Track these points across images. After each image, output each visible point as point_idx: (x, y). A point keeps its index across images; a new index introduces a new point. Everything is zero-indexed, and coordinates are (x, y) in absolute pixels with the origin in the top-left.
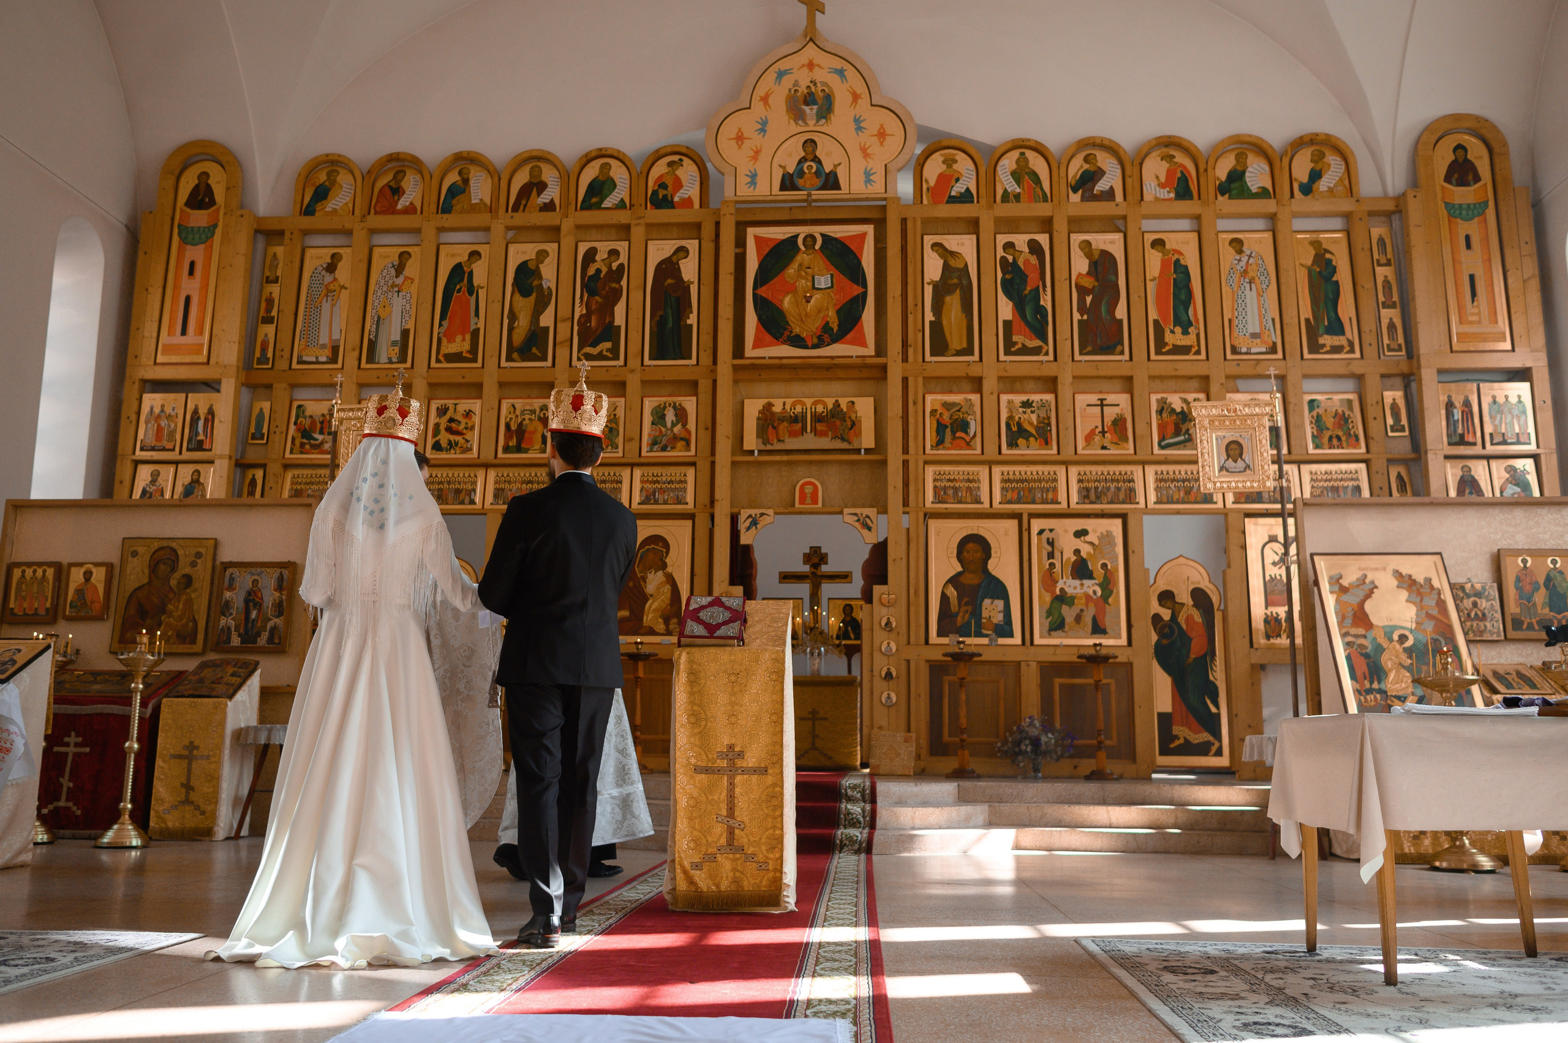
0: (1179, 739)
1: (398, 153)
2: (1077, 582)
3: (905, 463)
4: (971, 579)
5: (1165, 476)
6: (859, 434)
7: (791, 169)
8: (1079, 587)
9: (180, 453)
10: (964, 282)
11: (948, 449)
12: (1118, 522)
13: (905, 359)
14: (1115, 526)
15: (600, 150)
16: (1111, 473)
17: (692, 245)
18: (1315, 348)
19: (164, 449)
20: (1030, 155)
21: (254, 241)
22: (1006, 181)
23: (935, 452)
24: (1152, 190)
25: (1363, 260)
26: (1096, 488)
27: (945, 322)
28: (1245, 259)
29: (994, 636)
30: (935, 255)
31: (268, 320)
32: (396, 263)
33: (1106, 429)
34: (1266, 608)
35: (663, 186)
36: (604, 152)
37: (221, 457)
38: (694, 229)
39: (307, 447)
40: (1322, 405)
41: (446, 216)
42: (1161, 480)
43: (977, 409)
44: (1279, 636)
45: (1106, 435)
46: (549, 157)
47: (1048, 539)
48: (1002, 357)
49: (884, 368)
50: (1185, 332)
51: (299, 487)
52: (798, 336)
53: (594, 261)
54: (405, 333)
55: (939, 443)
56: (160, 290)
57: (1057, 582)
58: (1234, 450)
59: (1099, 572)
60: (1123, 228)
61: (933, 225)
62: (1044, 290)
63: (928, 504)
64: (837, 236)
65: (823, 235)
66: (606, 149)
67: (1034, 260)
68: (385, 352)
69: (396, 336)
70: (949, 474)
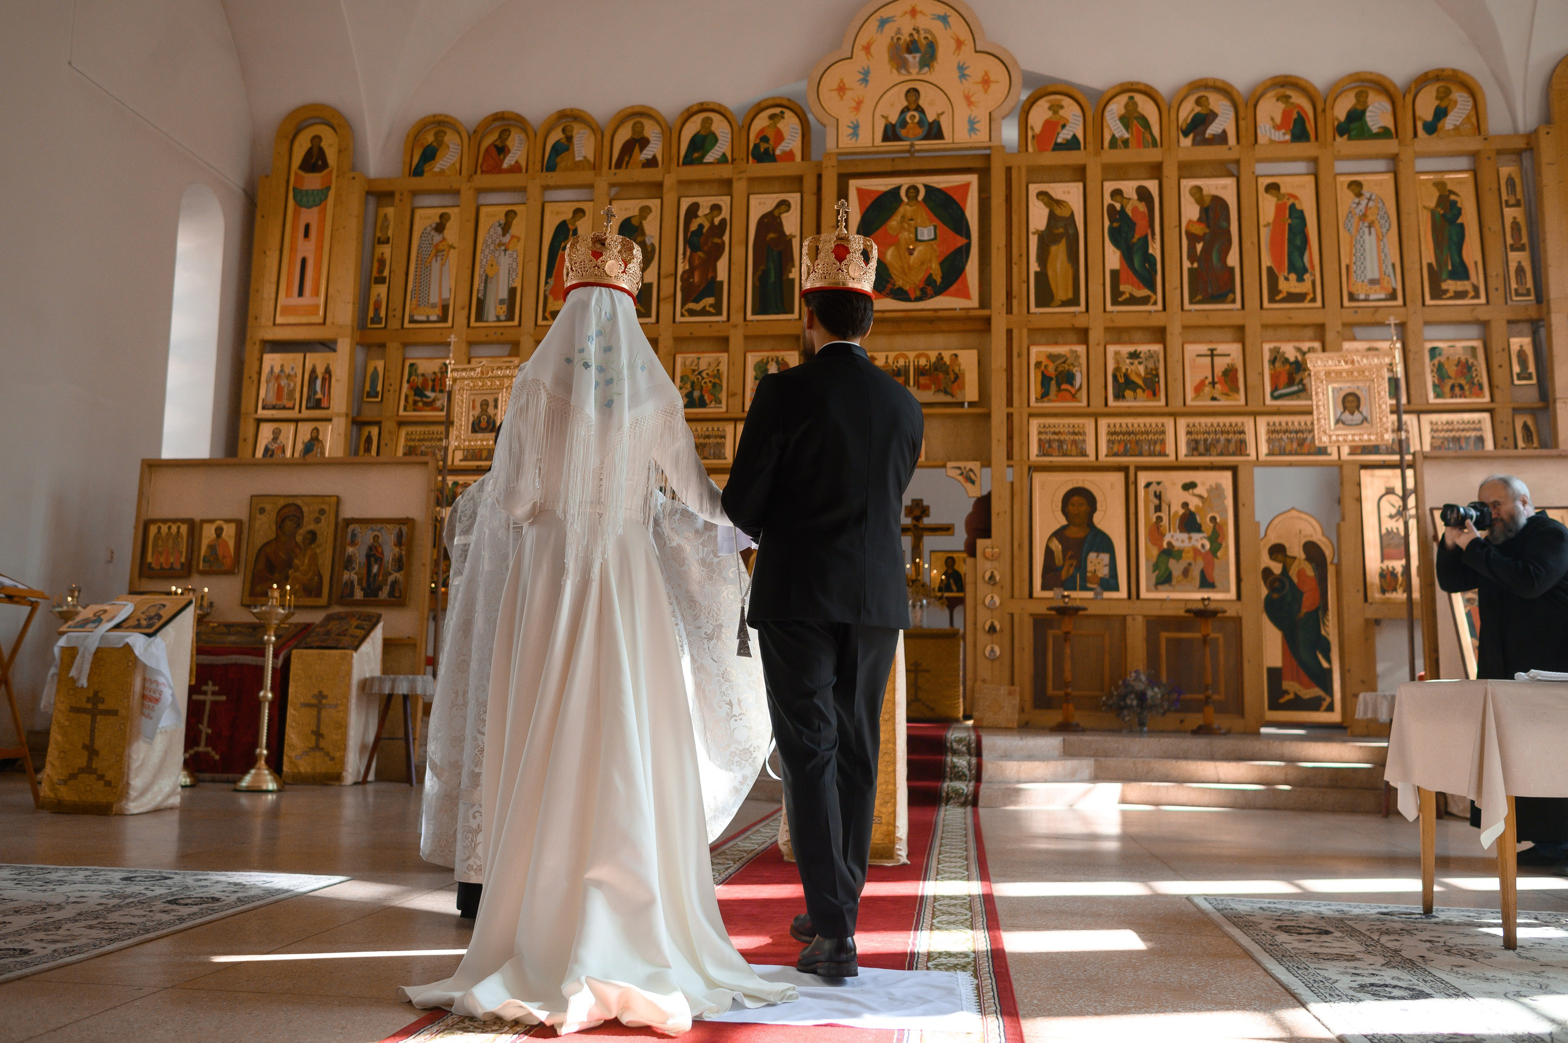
0: (1289, 694)
1: (503, 113)
2: (1185, 536)
3: (1010, 416)
4: (1076, 533)
5: (1278, 428)
6: (962, 387)
7: (894, 119)
8: (1187, 541)
9: (300, 411)
10: (1071, 231)
11: (1053, 401)
12: (1228, 475)
13: (1009, 311)
14: (1225, 479)
15: (702, 104)
16: (1222, 425)
17: (794, 198)
18: (1437, 293)
19: (284, 408)
20: (1139, 98)
21: (366, 203)
22: (1114, 127)
23: (1040, 405)
24: (1267, 132)
25: (1490, 200)
26: (1206, 440)
27: (1050, 273)
28: (1364, 202)
29: (1099, 590)
30: (1040, 204)
31: (381, 280)
32: (503, 222)
33: (1216, 380)
34: (1382, 561)
35: (764, 139)
36: (705, 106)
37: (338, 415)
38: (796, 183)
39: (420, 404)
40: (1445, 353)
41: (550, 174)
42: (1273, 432)
43: (1083, 361)
44: (1395, 590)
45: (1216, 385)
46: (652, 113)
47: (1155, 492)
48: (1109, 307)
49: (988, 320)
50: (1300, 279)
51: (413, 444)
52: (900, 289)
53: (696, 216)
54: (512, 292)
55: (1044, 395)
56: (277, 253)
57: (1164, 535)
58: (1351, 402)
59: (1207, 526)
60: (1236, 173)
61: (1038, 173)
62: (1153, 238)
63: (1033, 456)
64: (941, 186)
65: (926, 186)
66: (708, 103)
67: (1142, 207)
68: (494, 310)
69: (504, 294)
70: (1054, 426)
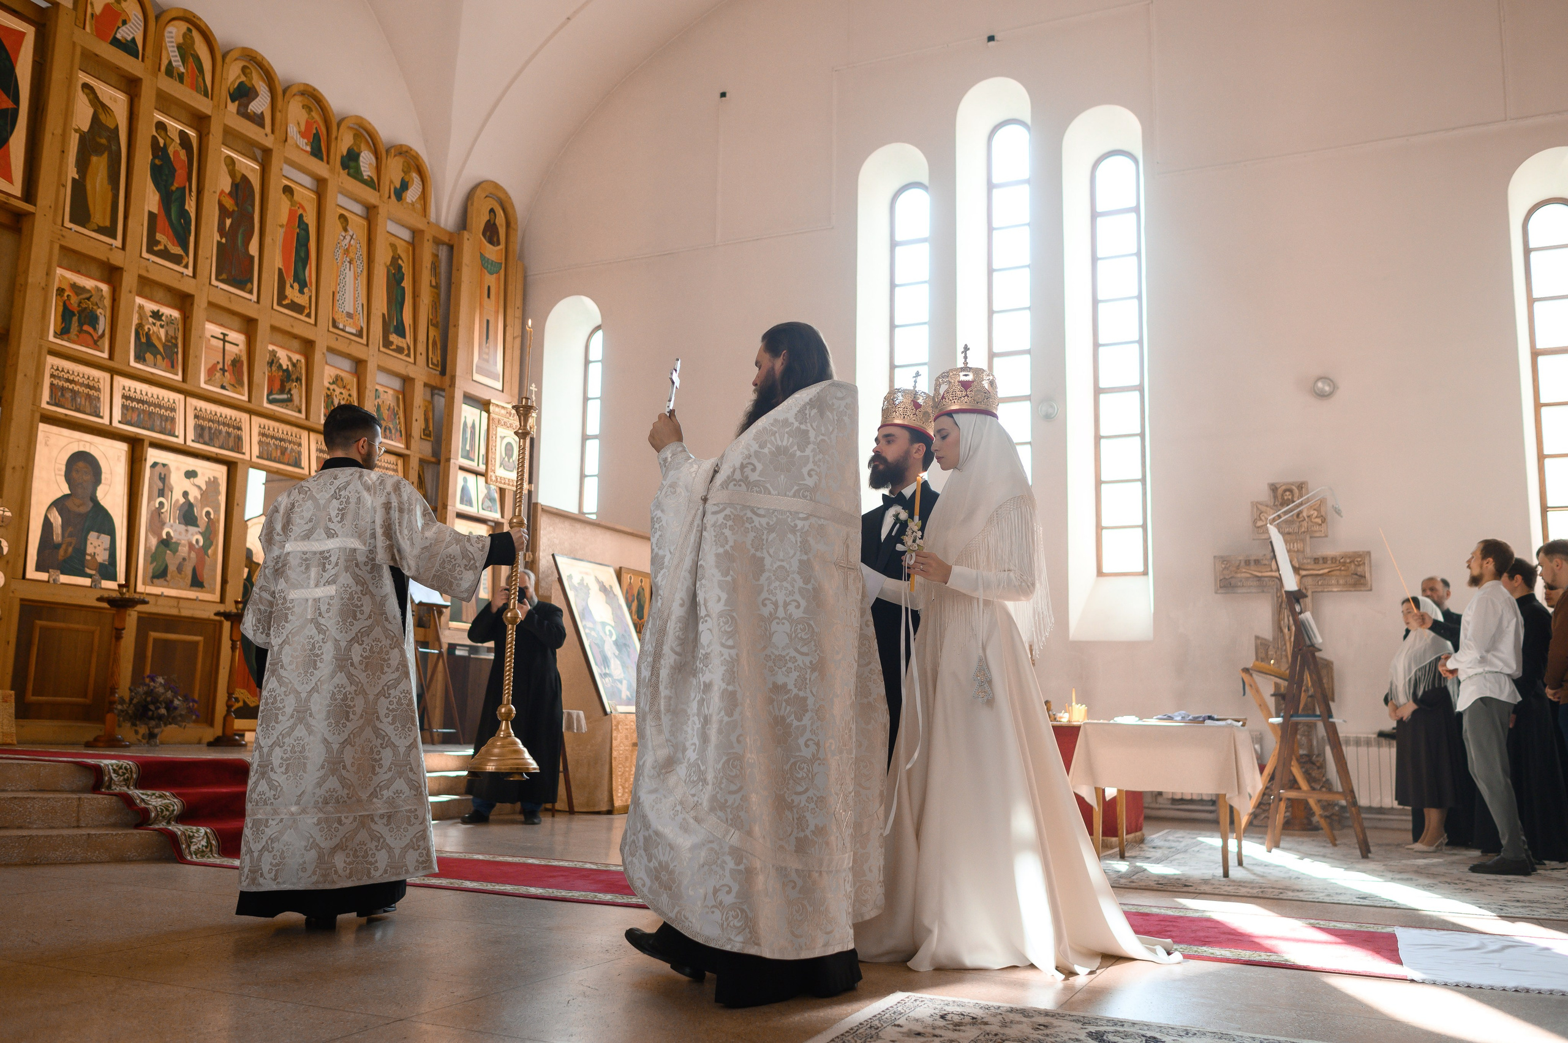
0: (239, 701)
2: (183, 527)
4: (77, 505)
5: (267, 431)
10: (114, 148)
11: (74, 342)
12: (225, 470)
14: (221, 471)
16: (225, 416)
18: (387, 343)
20: (195, 34)
22: (171, 53)
24: (294, 134)
26: (210, 428)
27: (89, 186)
28: (348, 238)
29: (97, 577)
30: (86, 99)
33: (226, 368)
40: (381, 396)
42: (262, 434)
45: (226, 374)
47: (160, 474)
48: (144, 253)
50: (301, 292)
55: (63, 333)
57: (164, 524)
59: (203, 520)
60: (261, 160)
61: (90, 61)
62: (190, 194)
63: (43, 404)
67: (183, 154)
70: (68, 372)
